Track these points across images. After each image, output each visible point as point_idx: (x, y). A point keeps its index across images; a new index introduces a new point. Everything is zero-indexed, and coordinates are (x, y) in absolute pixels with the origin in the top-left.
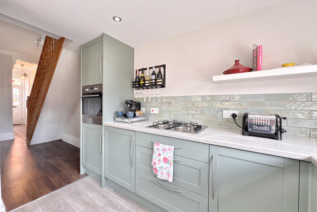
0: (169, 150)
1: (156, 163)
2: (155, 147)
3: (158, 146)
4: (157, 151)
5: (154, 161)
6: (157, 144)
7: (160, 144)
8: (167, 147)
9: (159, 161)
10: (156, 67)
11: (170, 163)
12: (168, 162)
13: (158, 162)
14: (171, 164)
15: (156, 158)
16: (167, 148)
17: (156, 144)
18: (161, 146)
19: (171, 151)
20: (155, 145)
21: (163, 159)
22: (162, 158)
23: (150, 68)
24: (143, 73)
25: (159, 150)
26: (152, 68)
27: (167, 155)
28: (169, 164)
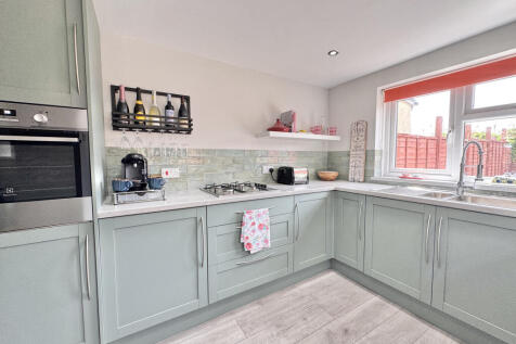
1: (249, 236)
2: (246, 217)
4: (248, 221)
5: (245, 236)
6: (250, 212)
7: (254, 211)
9: (253, 231)
10: (173, 96)
12: (264, 228)
13: (252, 234)
14: (267, 229)
15: (248, 230)
16: (262, 212)
19: (266, 213)
20: (245, 214)
21: (259, 226)
22: (256, 226)
23: (159, 94)
24: (138, 98)
25: (253, 219)
26: (165, 94)
27: (263, 220)
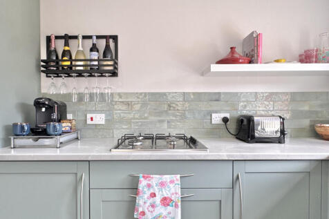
0: (172, 182)
1: (146, 211)
2: (143, 183)
3: (149, 180)
4: (146, 190)
5: (141, 210)
6: (147, 177)
7: (154, 176)
8: (167, 178)
9: (153, 206)
11: (174, 204)
12: (170, 204)
13: (151, 209)
14: (176, 206)
15: (145, 203)
16: (168, 181)
17: (143, 177)
18: (155, 179)
19: (176, 182)
20: (141, 179)
21: (162, 200)
22: (158, 199)
24: (67, 44)
25: (153, 187)
27: (169, 191)
28: (172, 206)
